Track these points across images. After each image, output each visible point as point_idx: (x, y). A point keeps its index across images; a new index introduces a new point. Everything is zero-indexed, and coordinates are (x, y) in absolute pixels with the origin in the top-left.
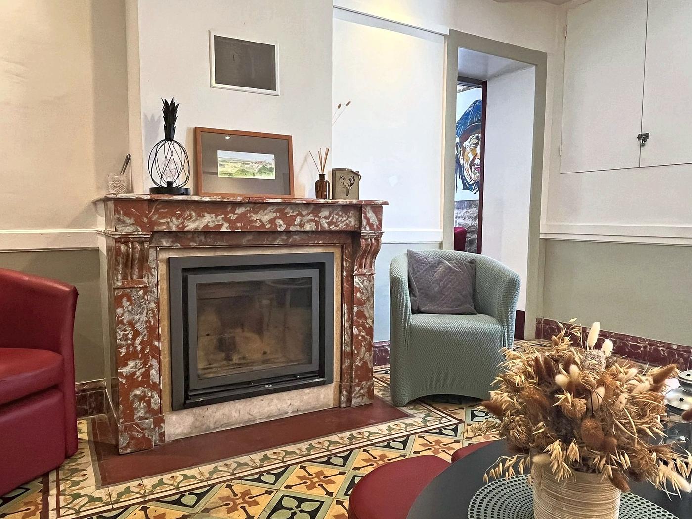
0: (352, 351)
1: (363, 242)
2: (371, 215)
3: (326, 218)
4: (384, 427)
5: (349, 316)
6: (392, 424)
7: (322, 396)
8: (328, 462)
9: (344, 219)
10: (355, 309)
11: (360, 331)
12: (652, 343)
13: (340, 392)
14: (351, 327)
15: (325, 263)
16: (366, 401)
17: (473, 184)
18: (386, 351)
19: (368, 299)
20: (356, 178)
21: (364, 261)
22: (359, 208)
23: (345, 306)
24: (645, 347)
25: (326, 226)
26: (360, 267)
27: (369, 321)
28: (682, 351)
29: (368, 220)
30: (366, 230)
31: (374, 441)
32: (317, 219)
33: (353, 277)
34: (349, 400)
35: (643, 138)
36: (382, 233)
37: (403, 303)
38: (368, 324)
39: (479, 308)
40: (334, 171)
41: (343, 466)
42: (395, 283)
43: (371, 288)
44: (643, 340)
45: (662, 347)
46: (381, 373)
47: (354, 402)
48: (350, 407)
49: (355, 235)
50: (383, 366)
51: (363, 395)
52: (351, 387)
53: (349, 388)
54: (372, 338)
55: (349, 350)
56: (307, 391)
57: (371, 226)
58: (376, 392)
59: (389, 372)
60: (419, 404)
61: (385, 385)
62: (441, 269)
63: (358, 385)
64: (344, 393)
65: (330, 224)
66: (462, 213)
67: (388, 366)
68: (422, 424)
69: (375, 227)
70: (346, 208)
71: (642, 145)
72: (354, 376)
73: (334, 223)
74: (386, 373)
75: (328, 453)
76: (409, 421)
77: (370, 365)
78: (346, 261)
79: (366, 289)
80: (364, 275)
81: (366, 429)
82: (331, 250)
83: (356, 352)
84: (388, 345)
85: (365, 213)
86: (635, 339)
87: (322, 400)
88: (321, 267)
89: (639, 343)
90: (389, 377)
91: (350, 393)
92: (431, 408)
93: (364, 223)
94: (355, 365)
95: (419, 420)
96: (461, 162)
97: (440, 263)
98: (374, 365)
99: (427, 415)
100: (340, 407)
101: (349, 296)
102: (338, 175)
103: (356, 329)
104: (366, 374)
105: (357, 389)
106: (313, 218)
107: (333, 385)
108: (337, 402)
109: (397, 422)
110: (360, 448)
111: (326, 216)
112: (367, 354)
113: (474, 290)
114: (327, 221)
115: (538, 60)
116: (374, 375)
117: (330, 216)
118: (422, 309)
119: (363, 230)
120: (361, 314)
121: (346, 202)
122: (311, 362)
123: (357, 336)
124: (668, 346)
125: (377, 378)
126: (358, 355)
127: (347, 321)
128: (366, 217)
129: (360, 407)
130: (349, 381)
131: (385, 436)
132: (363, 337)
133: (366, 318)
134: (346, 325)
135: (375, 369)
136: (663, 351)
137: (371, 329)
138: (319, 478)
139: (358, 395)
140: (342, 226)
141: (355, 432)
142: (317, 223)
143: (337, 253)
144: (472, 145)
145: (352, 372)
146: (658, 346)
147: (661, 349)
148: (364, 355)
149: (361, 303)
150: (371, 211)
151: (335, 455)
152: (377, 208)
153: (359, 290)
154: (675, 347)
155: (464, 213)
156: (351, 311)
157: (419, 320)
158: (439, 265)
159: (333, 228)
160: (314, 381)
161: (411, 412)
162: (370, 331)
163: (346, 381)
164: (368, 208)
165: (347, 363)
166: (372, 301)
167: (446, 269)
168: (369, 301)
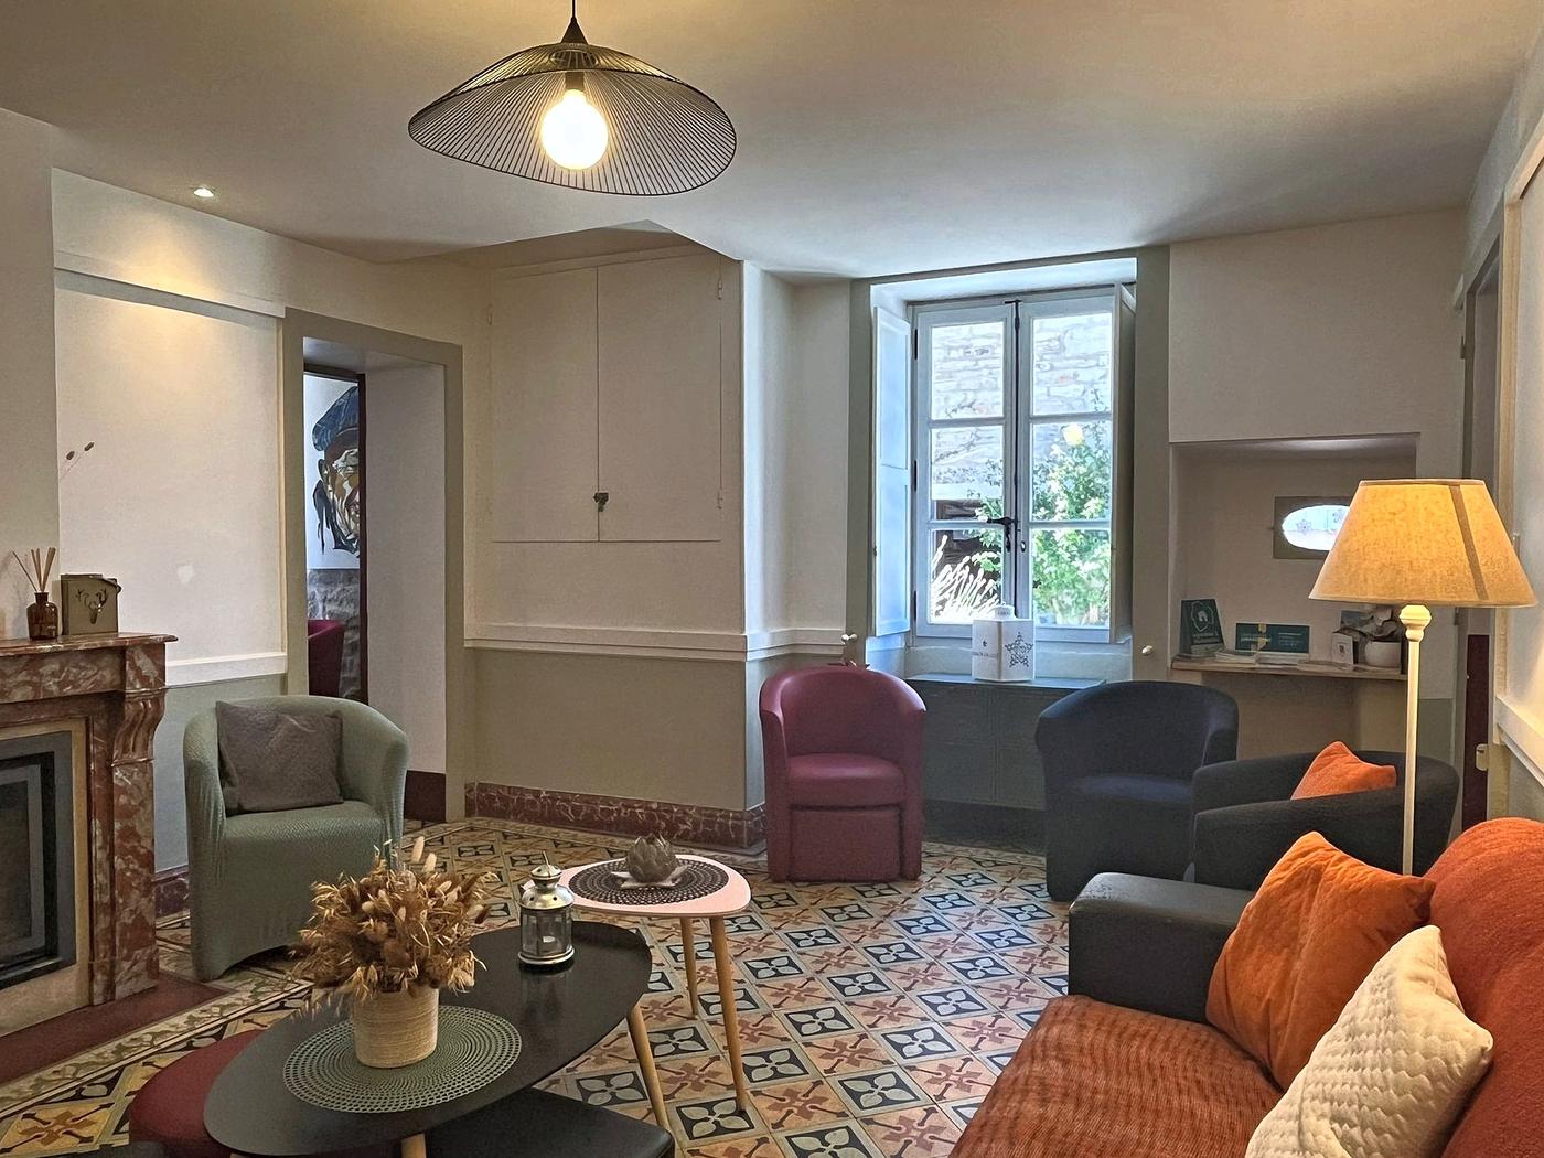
0: (113, 898)
1: (129, 709)
2: (144, 662)
3: (53, 674)
4: (180, 1020)
5: (104, 838)
6: (195, 1013)
7: (54, 992)
8: (78, 1096)
9: (90, 673)
10: (117, 826)
11: (127, 862)
12: (628, 804)
13: (92, 977)
14: (110, 858)
15: (53, 753)
16: (144, 983)
17: (353, 540)
18: (181, 886)
19: (142, 804)
20: (110, 590)
21: (132, 739)
22: (121, 652)
23: (96, 823)
24: (619, 811)
25: (54, 688)
26: (125, 750)
27: (146, 843)
28: (665, 811)
29: (138, 670)
30: (135, 688)
31: (163, 1046)
32: (35, 679)
33: (110, 771)
34: (110, 988)
35: (601, 499)
36: (165, 690)
37: (209, 803)
38: (143, 847)
39: (347, 791)
40: (66, 580)
41: (108, 1094)
42: (193, 770)
43: (148, 784)
44: (616, 801)
45: (640, 808)
46: (172, 927)
47: (121, 991)
48: (113, 1000)
49: (114, 699)
50: (176, 915)
51: (137, 975)
52: (113, 967)
53: (108, 967)
54: (152, 869)
55: (106, 899)
56: (22, 988)
57: (144, 680)
58: (162, 966)
59: (188, 924)
60: (245, 969)
61: (181, 949)
62: (280, 732)
63: (127, 958)
64: (99, 977)
65: (61, 685)
66: (335, 593)
67: (186, 914)
68: (252, 1001)
69: (152, 680)
70: (92, 654)
71: (600, 509)
72: (118, 943)
73: (71, 683)
74: (183, 926)
75: (76, 1084)
76: (225, 1001)
77: (150, 919)
78: (95, 742)
79: (138, 787)
80: (132, 764)
81: (147, 1030)
82: (64, 727)
83: (121, 901)
84: (184, 875)
85: (132, 659)
86: (606, 800)
87: (55, 1000)
88: (46, 762)
89: (611, 805)
90: (187, 932)
91: (111, 974)
92: (267, 972)
93: (131, 675)
94: (121, 925)
95: (245, 996)
96: (331, 496)
97: (277, 721)
98: (158, 916)
99: (259, 985)
100: (91, 1005)
101: (103, 804)
102: (73, 590)
103: (120, 860)
104: (143, 934)
105: (126, 965)
106: (28, 679)
107: (75, 968)
108: (85, 997)
109: (205, 1007)
110: (138, 1061)
111: (53, 673)
112: (144, 901)
113: (339, 761)
114: (57, 680)
115: (448, 359)
116: (158, 934)
117: (61, 671)
118: (247, 807)
119: (129, 690)
120: (129, 833)
121: (95, 645)
122: (28, 934)
123: (123, 872)
124: (646, 805)
125: (164, 940)
126: (125, 904)
127: (101, 848)
128: (133, 666)
129: (133, 997)
130: (109, 955)
131: (184, 1033)
132: (134, 871)
133: (138, 838)
134: (100, 855)
135: (159, 923)
136: (641, 813)
137: (150, 855)
138: (64, 1123)
139: (130, 975)
140: (86, 686)
141: (125, 1040)
142: (36, 687)
143: (77, 729)
144: (350, 468)
145: (114, 937)
146: (635, 808)
147: (638, 811)
148: (138, 901)
149: (129, 814)
150: (142, 655)
151: (91, 1083)
152: (155, 648)
153: (124, 791)
154: (654, 806)
155: (339, 593)
156: (108, 829)
157: (239, 827)
158: (276, 724)
159: (68, 690)
160: (37, 967)
161: (232, 985)
162: (148, 861)
163: (102, 955)
164: (138, 651)
165: (103, 923)
166: (149, 808)
167: (290, 731)
168: (144, 807)
